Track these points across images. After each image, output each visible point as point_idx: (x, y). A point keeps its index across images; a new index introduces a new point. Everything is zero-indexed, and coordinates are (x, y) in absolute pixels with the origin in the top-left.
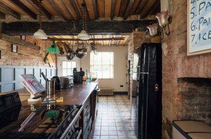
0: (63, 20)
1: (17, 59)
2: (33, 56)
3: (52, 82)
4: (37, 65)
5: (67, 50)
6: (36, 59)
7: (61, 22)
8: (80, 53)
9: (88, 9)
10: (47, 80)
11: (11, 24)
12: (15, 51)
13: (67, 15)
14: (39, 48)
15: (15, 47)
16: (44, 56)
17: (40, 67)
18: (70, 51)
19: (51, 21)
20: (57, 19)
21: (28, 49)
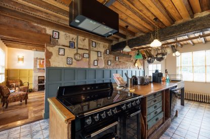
0: (143, 34)
1: (118, 65)
2: (127, 62)
3: (131, 79)
4: (130, 68)
5: (148, 55)
6: (129, 64)
7: (142, 36)
8: (159, 56)
9: (161, 20)
10: (128, 78)
11: (115, 45)
12: (117, 60)
13: (145, 30)
14: (131, 56)
15: (117, 58)
16: (134, 61)
17: (132, 69)
18: (150, 56)
19: (135, 37)
20: (139, 35)
21: (124, 58)
